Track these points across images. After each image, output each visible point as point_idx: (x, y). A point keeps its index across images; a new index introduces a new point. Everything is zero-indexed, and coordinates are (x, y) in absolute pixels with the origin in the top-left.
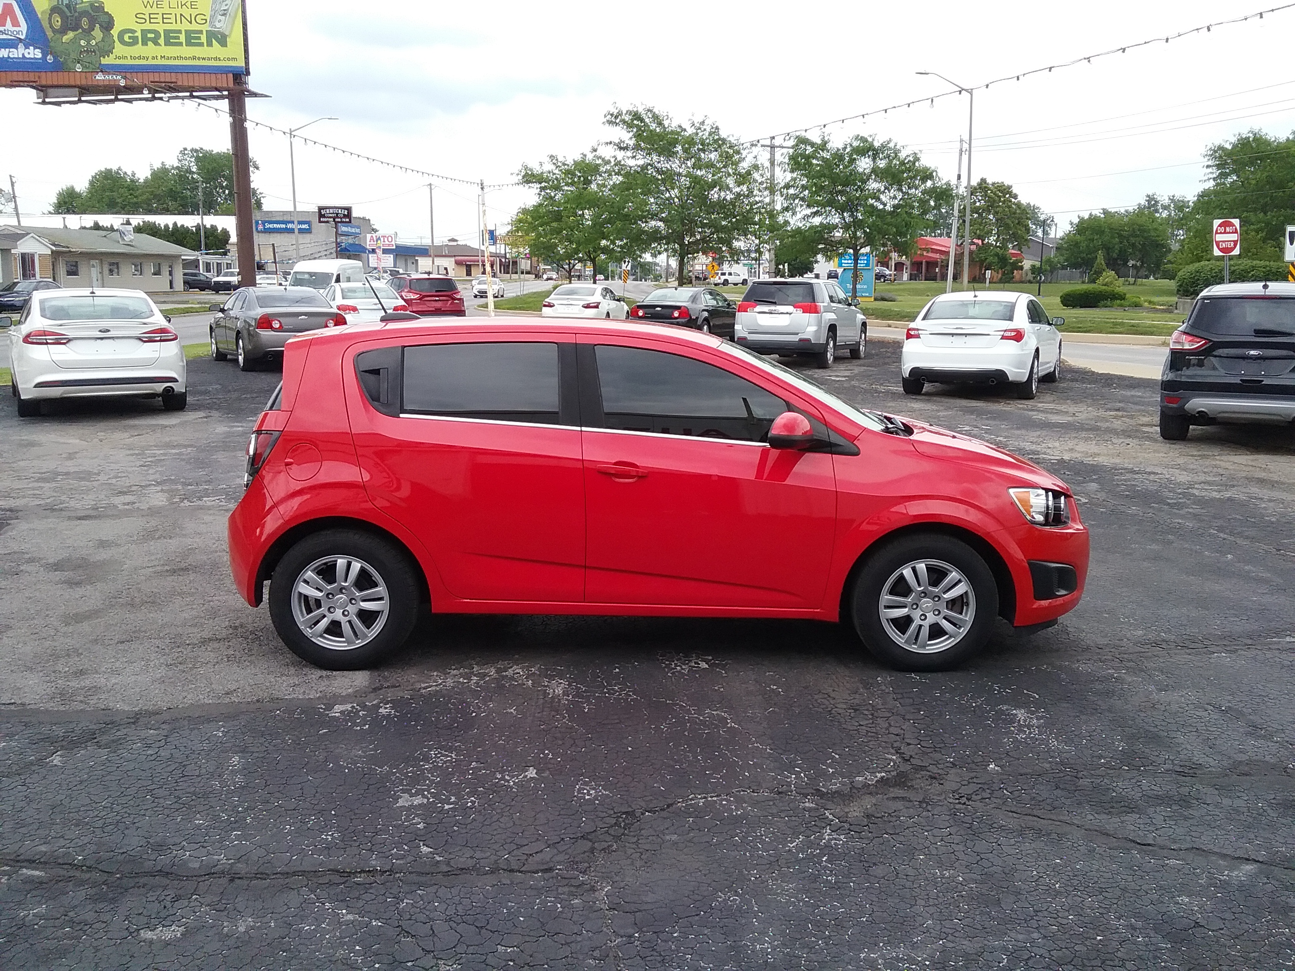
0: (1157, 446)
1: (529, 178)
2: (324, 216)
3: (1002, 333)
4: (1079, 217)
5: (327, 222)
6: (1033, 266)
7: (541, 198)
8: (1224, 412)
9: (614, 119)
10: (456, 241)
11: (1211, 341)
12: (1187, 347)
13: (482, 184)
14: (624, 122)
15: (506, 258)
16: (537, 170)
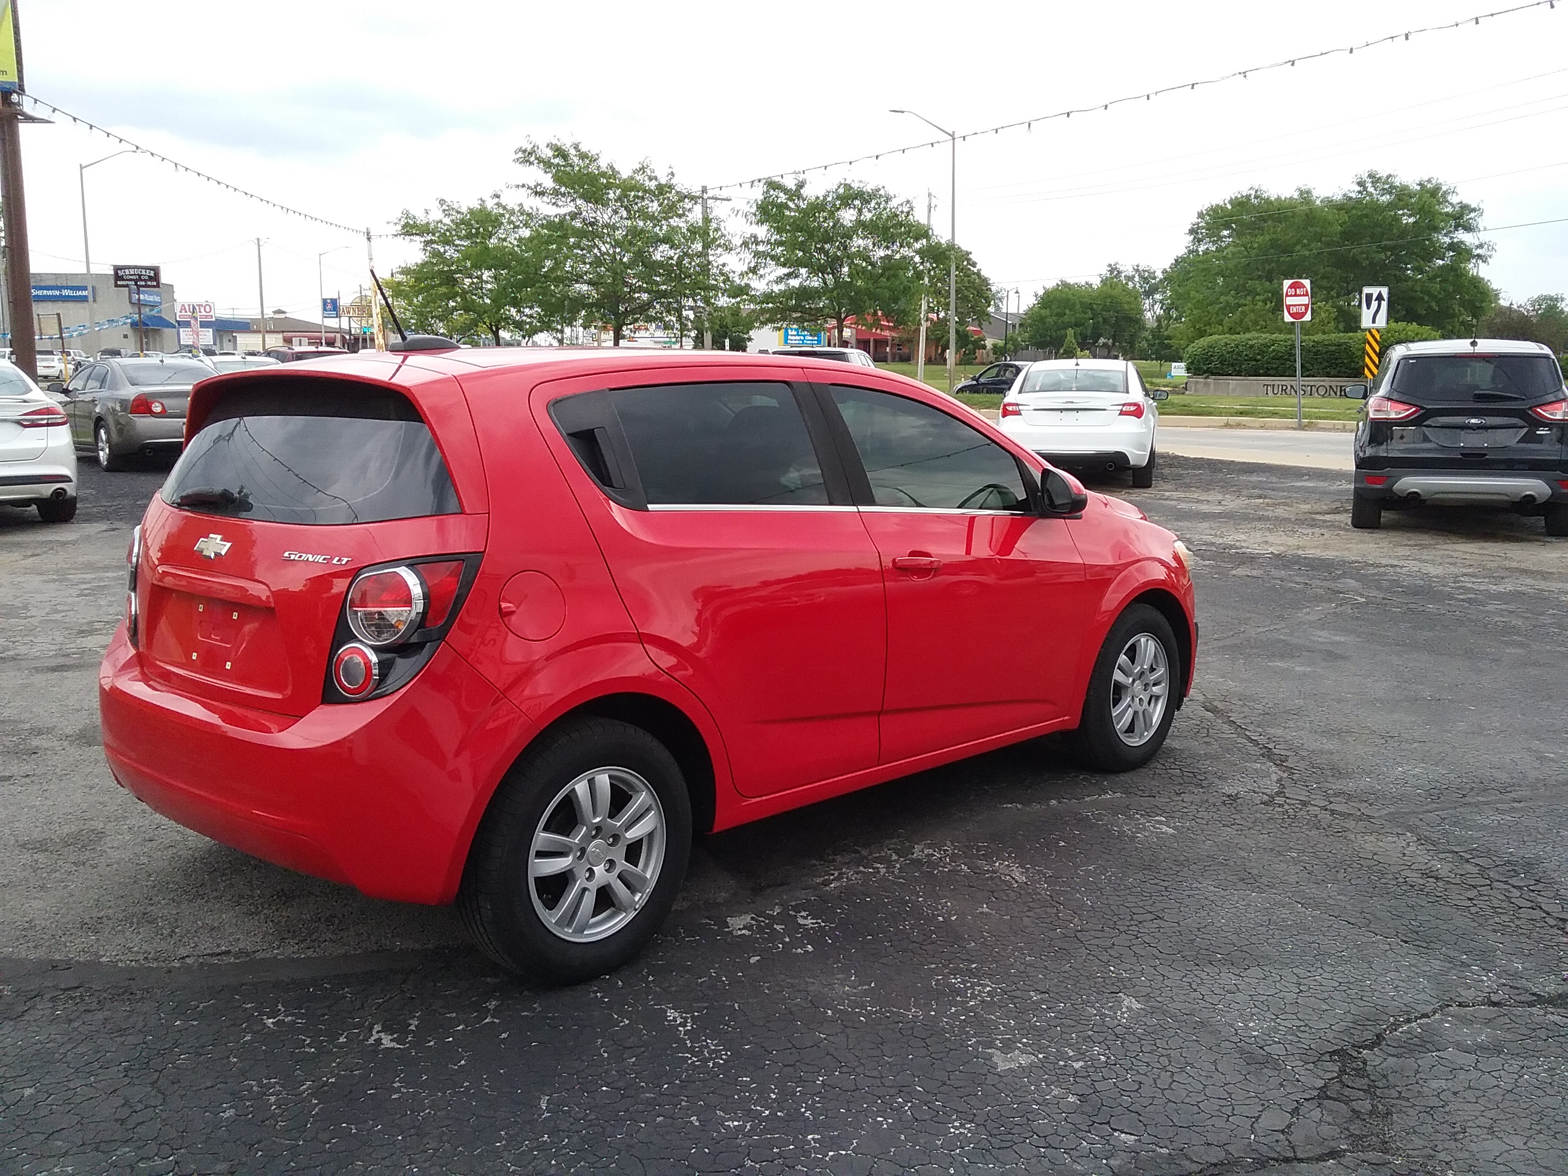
0: (1350, 535)
1: (410, 229)
2: (122, 278)
3: (1120, 408)
4: (1044, 288)
5: (127, 286)
6: (995, 346)
7: (428, 254)
8: (1439, 493)
9: (527, 156)
10: (284, 312)
11: (1422, 408)
12: (1393, 416)
13: (368, 234)
14: (540, 160)
15: (351, 334)
16: (422, 219)
